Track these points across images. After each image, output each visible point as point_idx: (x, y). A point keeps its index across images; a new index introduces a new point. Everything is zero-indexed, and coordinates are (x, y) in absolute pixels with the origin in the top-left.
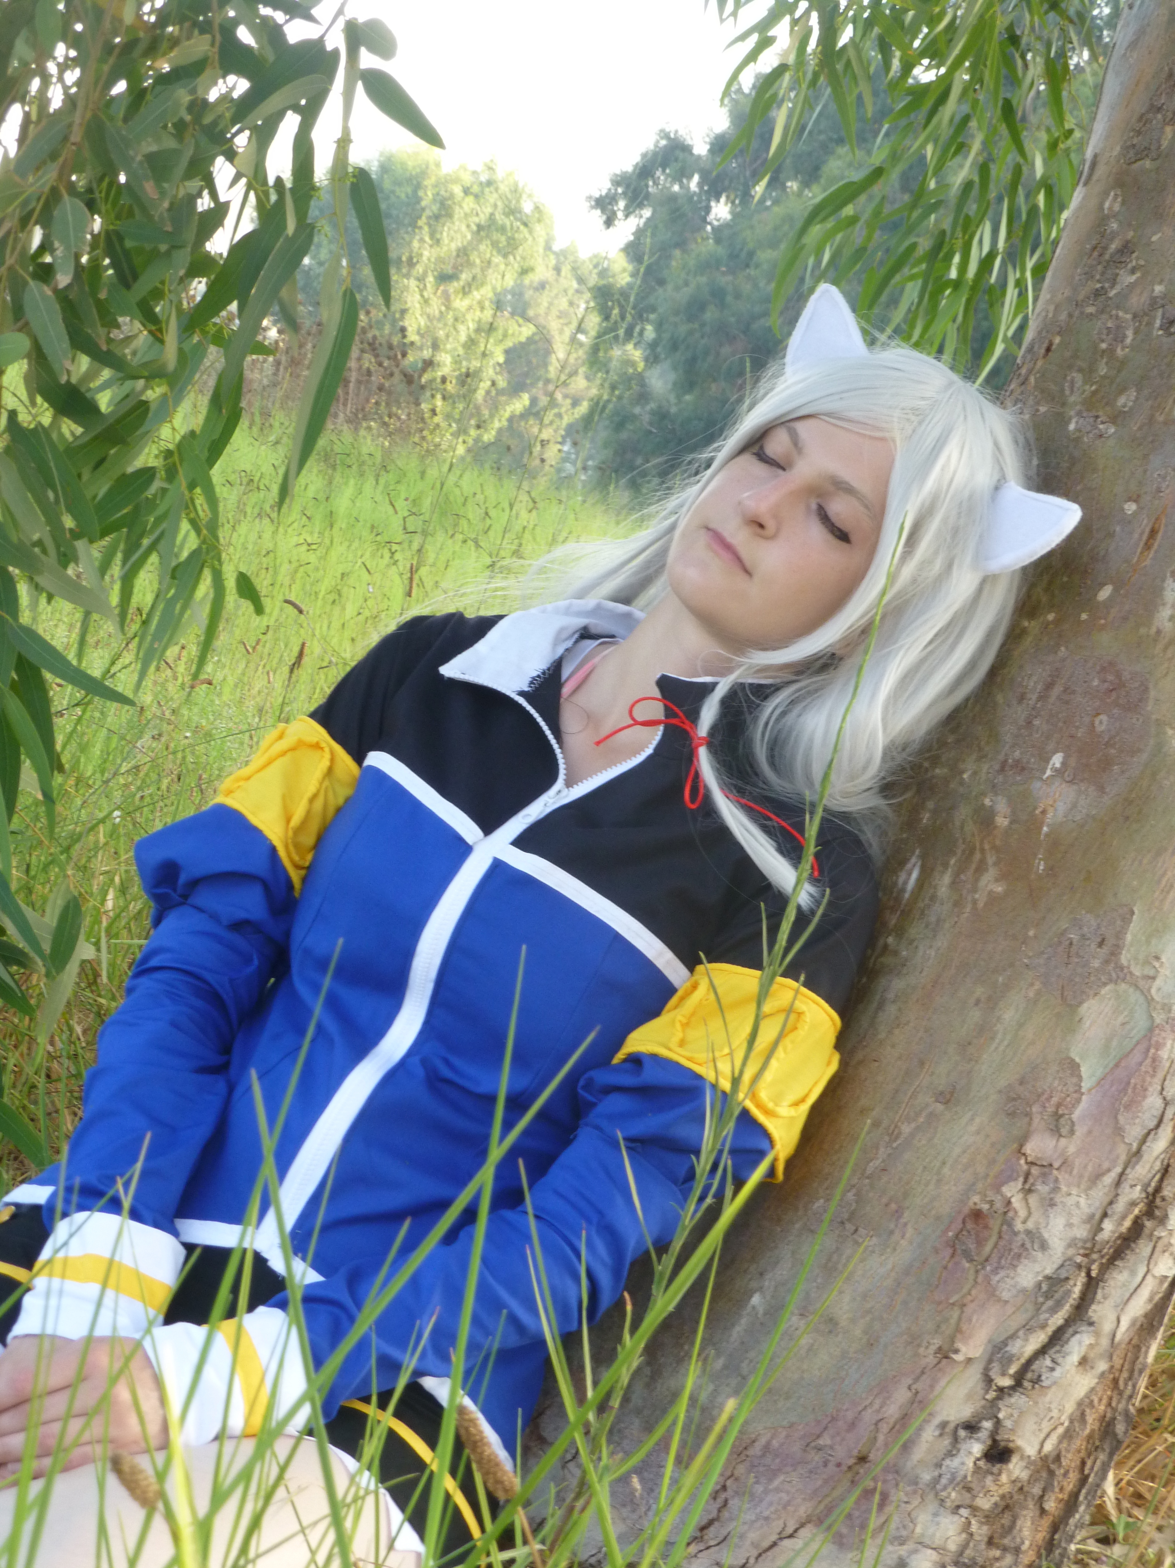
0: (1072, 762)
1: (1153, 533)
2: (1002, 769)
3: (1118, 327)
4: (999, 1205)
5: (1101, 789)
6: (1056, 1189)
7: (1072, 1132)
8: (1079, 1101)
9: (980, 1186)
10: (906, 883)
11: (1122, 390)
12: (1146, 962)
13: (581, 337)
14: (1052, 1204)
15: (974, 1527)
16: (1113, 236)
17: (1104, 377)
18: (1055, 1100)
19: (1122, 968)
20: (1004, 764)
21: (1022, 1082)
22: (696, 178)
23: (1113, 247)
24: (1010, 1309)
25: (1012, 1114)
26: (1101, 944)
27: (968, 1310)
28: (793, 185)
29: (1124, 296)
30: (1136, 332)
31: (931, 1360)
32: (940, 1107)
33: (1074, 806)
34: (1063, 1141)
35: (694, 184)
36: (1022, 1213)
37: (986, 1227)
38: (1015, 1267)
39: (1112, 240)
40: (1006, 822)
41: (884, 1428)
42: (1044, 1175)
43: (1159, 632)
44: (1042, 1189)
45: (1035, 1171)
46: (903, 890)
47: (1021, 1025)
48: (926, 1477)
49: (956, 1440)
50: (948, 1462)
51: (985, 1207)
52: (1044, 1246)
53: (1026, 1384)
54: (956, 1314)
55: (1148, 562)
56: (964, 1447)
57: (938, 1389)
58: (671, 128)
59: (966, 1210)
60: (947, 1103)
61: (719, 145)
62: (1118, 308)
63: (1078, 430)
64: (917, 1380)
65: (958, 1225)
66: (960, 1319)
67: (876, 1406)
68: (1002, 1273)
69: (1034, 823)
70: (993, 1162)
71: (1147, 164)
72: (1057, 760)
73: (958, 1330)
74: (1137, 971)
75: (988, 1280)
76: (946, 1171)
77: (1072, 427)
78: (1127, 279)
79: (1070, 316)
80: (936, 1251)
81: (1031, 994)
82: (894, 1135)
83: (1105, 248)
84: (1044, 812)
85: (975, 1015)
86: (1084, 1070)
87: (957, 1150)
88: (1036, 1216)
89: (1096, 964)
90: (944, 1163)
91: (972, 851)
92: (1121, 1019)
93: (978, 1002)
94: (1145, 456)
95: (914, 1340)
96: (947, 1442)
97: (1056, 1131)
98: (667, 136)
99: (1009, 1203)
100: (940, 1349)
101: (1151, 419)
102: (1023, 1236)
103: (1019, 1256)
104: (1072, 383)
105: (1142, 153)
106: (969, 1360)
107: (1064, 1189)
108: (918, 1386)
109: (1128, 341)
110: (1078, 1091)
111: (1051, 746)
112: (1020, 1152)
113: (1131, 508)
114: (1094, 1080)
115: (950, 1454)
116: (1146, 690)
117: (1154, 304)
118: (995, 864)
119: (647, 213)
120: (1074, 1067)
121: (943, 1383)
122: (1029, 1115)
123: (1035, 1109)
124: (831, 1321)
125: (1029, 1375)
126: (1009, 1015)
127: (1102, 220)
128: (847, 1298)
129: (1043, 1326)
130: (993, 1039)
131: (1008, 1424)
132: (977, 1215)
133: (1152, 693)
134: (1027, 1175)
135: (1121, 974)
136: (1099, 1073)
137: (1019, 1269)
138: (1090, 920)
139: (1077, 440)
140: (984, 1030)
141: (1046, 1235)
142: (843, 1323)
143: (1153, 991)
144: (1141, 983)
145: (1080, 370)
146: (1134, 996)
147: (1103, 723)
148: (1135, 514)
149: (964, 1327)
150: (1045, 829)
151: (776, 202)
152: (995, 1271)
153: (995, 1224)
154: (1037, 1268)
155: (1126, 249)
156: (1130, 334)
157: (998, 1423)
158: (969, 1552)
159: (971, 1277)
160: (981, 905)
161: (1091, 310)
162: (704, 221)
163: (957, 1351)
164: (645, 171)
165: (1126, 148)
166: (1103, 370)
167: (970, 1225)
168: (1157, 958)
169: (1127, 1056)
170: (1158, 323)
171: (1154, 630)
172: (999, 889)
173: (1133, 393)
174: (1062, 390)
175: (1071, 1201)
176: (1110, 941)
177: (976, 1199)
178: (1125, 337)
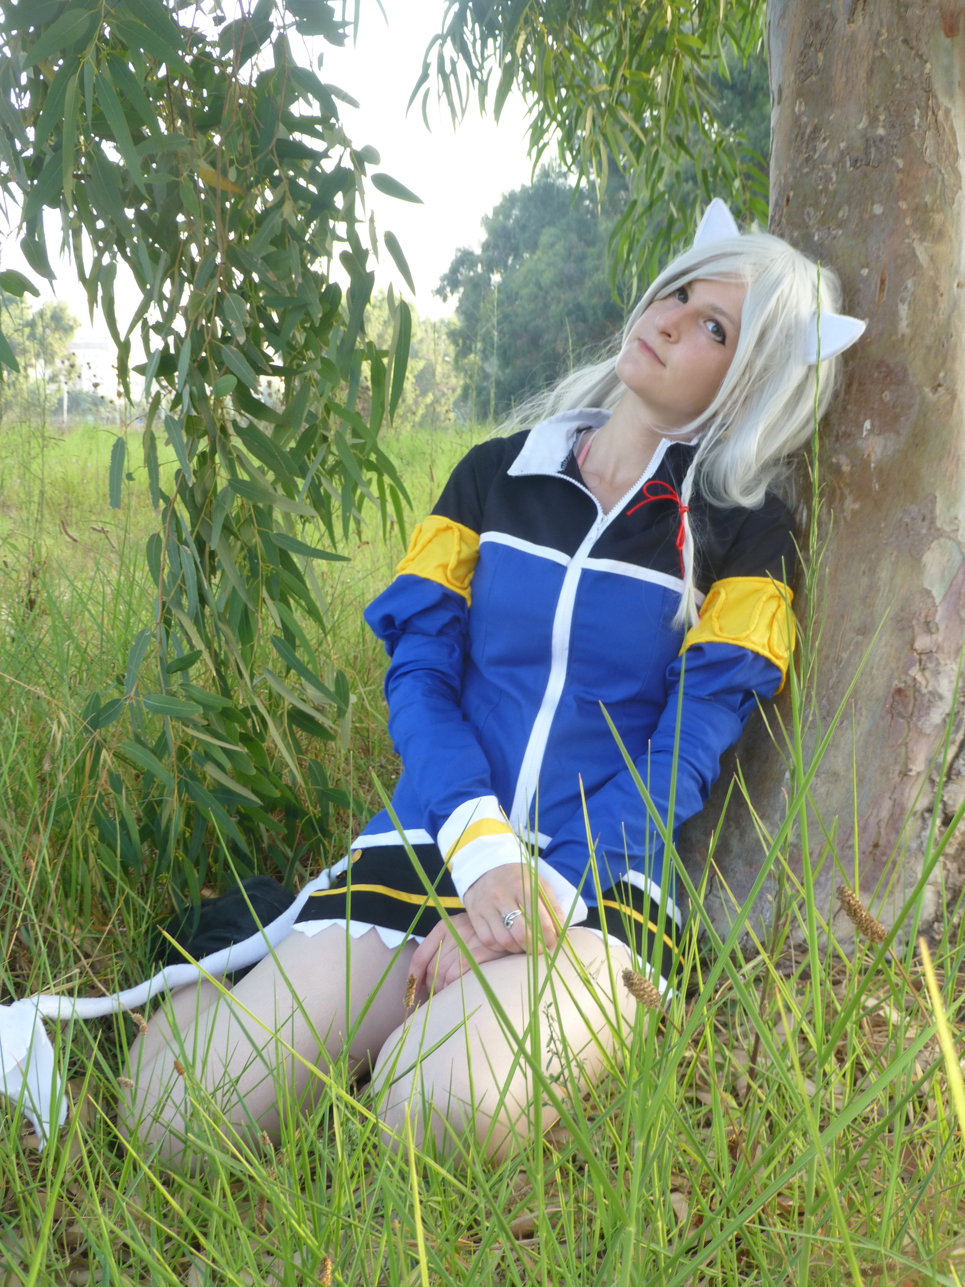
0: (877, 423)
1: (883, 282)
2: (837, 439)
3: (826, 174)
4: (910, 682)
5: (898, 433)
6: (938, 664)
7: (938, 629)
8: (936, 611)
9: (896, 674)
10: (801, 519)
11: (839, 209)
12: (951, 523)
13: (447, 359)
14: (939, 673)
15: (949, 865)
16: (806, 126)
17: (826, 204)
18: (923, 614)
19: (938, 530)
20: (837, 436)
21: (902, 609)
22: (480, 266)
23: (808, 131)
24: (932, 738)
25: (902, 629)
26: (924, 519)
27: (910, 745)
28: (526, 255)
29: (823, 155)
30: (837, 173)
31: (897, 779)
32: (860, 638)
33: (885, 447)
34: (934, 636)
35: (479, 269)
36: (924, 683)
37: (906, 696)
38: (928, 714)
39: (806, 127)
40: (849, 468)
41: (883, 825)
42: (929, 658)
43: (903, 336)
44: (931, 666)
45: (924, 657)
46: (801, 524)
47: (892, 578)
48: (914, 845)
49: (924, 819)
50: (924, 833)
51: (902, 685)
52: (941, 698)
53: (953, 777)
54: (903, 750)
55: (885, 299)
56: (930, 822)
57: (906, 795)
58: (461, 246)
59: (892, 691)
60: (864, 634)
61: (486, 247)
62: (822, 163)
63: (820, 239)
64: (893, 793)
65: (890, 700)
66: (907, 752)
67: (875, 813)
68: (923, 719)
69: (865, 464)
70: (899, 659)
71: (814, 78)
72: (867, 425)
73: (907, 758)
74: (947, 529)
75: (916, 725)
76: (874, 672)
77: (816, 238)
78: (822, 146)
79: (795, 177)
80: (882, 718)
81: (893, 559)
82: (839, 661)
83: (804, 133)
84: (869, 456)
85: (865, 580)
86: (935, 593)
87: (877, 658)
88: (932, 682)
89: (924, 531)
90: (872, 668)
91: (834, 490)
92: (946, 558)
93: (864, 573)
94: (865, 241)
95: (885, 771)
96: (919, 823)
97: (929, 631)
98: (459, 250)
99: (915, 679)
100: (900, 772)
101: (861, 219)
102: (928, 696)
103: (929, 707)
104: (808, 214)
105: (807, 74)
106: (919, 774)
107: (942, 662)
108: (895, 796)
109: (834, 179)
110: (934, 605)
111: (862, 418)
112: (912, 649)
113: (865, 272)
114: (941, 597)
115: (923, 829)
116: (906, 370)
117: (842, 154)
118: (850, 493)
119: (461, 290)
120: (928, 593)
121: (907, 790)
122: (912, 627)
123: (914, 622)
124: (836, 775)
125: (954, 772)
126: (884, 574)
127: (796, 120)
128: (840, 760)
129: (953, 742)
130: (879, 590)
131: (950, 802)
132: (899, 691)
133: (910, 371)
134: (920, 661)
135: (940, 533)
136: (943, 592)
137: (932, 714)
138: (914, 509)
139: (821, 245)
140: (873, 587)
141: (940, 691)
142: (842, 773)
143: (959, 537)
144: (952, 535)
145: (811, 205)
146: (949, 543)
147: (887, 396)
148: (869, 274)
149: (911, 756)
150: (873, 465)
151: (521, 265)
152: (919, 719)
153: (910, 693)
154: (941, 711)
155: (816, 130)
156: (834, 176)
157: (945, 804)
158: (951, 880)
159: (906, 726)
160: (849, 518)
161: (806, 170)
162: (489, 285)
163: (911, 770)
164: (454, 270)
165: (798, 74)
166: (824, 200)
167: (897, 698)
168: (956, 518)
169: (955, 577)
170: (848, 164)
171: (900, 336)
172: (857, 506)
173: (846, 208)
174: (804, 220)
175: (948, 668)
176: (928, 517)
177: (896, 682)
178: (831, 179)
